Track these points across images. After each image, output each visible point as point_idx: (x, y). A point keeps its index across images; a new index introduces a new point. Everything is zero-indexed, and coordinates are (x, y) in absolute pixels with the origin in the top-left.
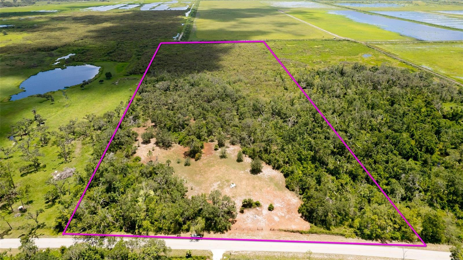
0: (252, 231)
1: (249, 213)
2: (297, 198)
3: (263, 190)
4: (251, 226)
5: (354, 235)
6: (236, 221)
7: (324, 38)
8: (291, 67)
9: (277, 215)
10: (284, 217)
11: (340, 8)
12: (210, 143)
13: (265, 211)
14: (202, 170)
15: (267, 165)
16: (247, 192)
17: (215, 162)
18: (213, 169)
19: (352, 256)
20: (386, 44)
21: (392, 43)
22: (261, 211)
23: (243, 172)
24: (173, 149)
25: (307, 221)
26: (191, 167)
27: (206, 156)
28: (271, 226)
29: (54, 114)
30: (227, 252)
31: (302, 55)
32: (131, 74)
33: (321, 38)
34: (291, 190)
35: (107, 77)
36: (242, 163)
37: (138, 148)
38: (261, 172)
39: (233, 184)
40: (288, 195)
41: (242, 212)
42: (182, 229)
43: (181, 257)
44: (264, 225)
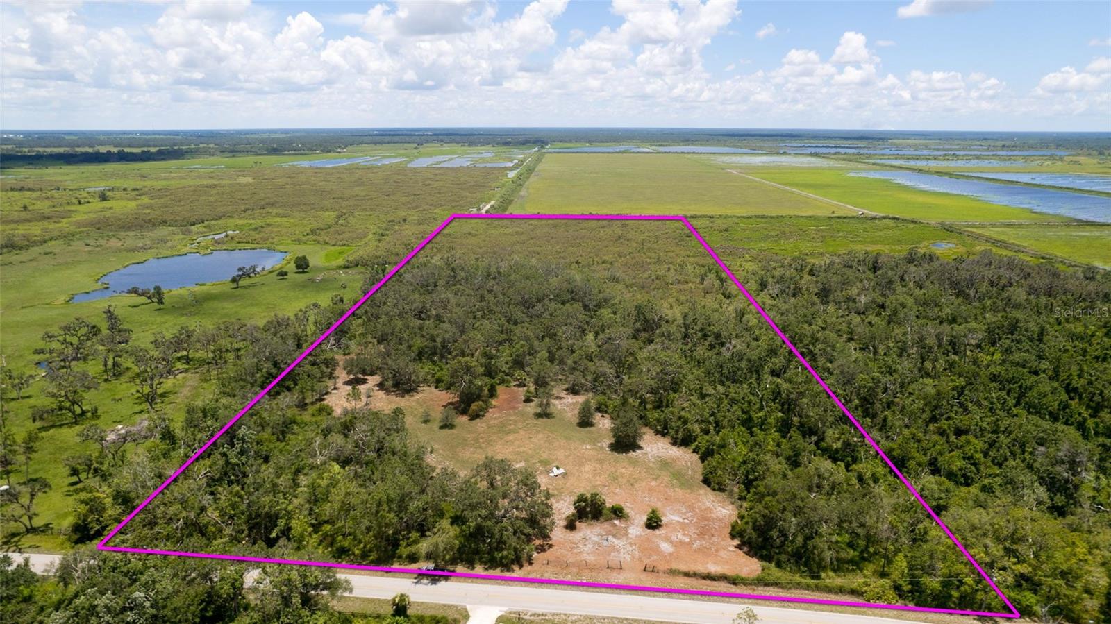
0: (591, 570)
1: (590, 532)
2: (731, 507)
3: (636, 486)
4: (591, 558)
5: (891, 594)
6: (551, 546)
7: (833, 215)
8: (746, 261)
9: (667, 539)
10: (690, 543)
11: (878, 167)
12: (516, 388)
13: (636, 528)
14: (482, 438)
15: (658, 437)
16: (594, 487)
17: (520, 425)
18: (511, 437)
20: (993, 225)
21: (1010, 225)
22: (626, 529)
23: (588, 447)
24: (417, 397)
25: (752, 557)
26: (454, 431)
27: (500, 412)
28: (647, 561)
29: (155, 326)
30: (510, 613)
31: (776, 241)
32: (357, 265)
33: (827, 213)
34: (717, 487)
35: (298, 267)
36: (592, 429)
37: (335, 391)
38: (640, 448)
39: (558, 468)
40: (708, 499)
41: (571, 526)
42: (398, 553)
43: (378, 617)
44: (627, 559)
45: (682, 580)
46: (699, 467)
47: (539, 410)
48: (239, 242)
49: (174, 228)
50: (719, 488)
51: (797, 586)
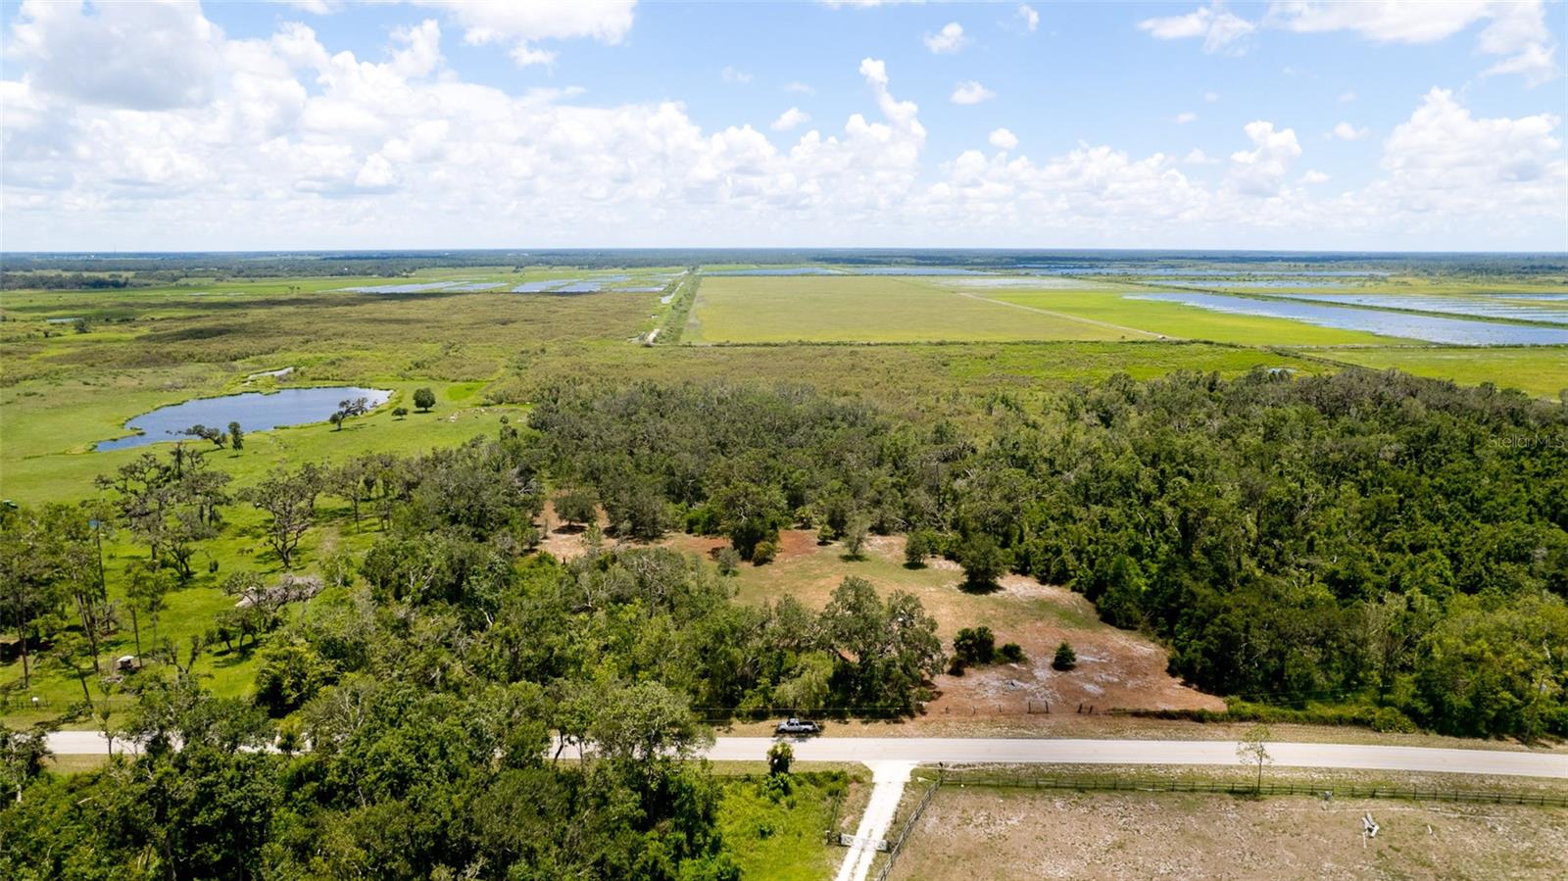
0: (1008, 716)
1: (983, 679)
2: (1152, 645)
3: (1019, 627)
4: (1002, 704)
5: (1406, 720)
6: (940, 694)
7: (1125, 340)
8: (1036, 391)
9: (1091, 681)
10: (1122, 683)
11: (1158, 289)
12: (799, 530)
13: (1044, 673)
14: (782, 585)
15: (1018, 576)
17: (827, 569)
18: (822, 582)
19: (1420, 773)
20: (1335, 349)
21: (1355, 349)
22: (1030, 672)
23: (932, 589)
24: (668, 543)
25: (1209, 692)
26: (741, 578)
27: (792, 557)
28: (1076, 703)
29: (240, 476)
30: (925, 766)
31: (1064, 369)
32: (500, 403)
33: (1116, 339)
34: (1125, 624)
35: (419, 404)
36: (925, 570)
37: (546, 541)
38: (1000, 588)
40: (1119, 640)
41: (957, 671)
42: (737, 709)
43: (748, 779)
44: (1051, 702)
45: (1132, 721)
46: (1089, 605)
47: (847, 552)
48: (314, 379)
49: (208, 364)
50: (1127, 624)
51: (1283, 719)
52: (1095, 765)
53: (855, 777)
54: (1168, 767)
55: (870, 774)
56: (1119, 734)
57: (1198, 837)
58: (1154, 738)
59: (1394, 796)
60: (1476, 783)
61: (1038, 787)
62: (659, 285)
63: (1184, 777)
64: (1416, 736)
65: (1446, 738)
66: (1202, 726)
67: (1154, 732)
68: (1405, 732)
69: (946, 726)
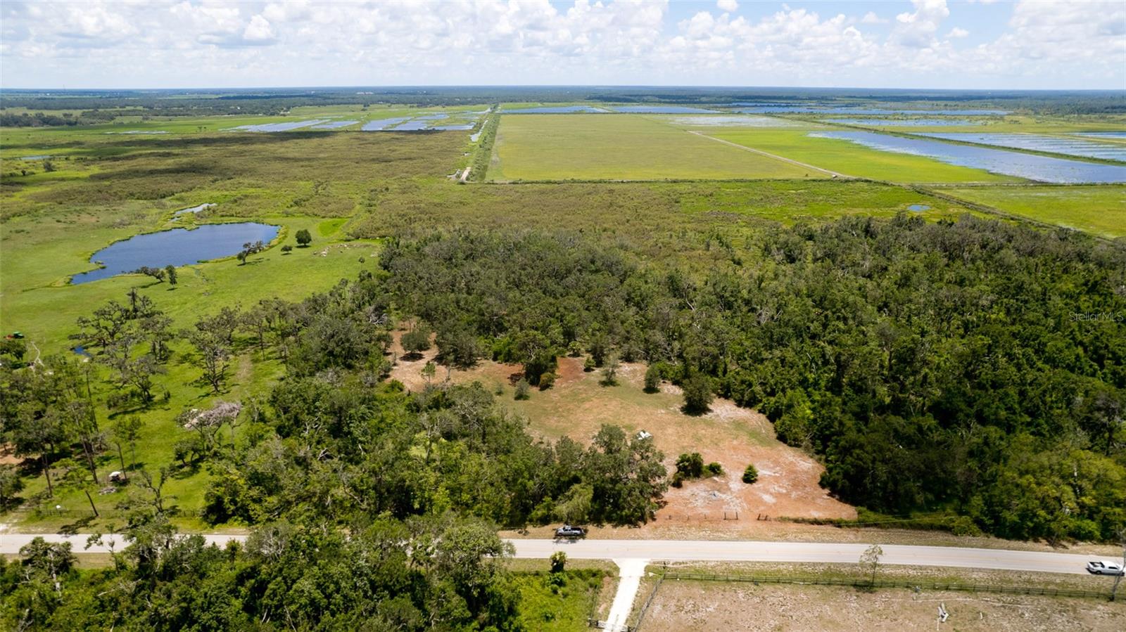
0: (711, 521)
1: (695, 490)
2: (811, 460)
3: (721, 445)
4: (707, 512)
5: (975, 528)
6: (666, 503)
7: (808, 178)
8: (742, 227)
9: (767, 492)
10: (788, 495)
11: (835, 128)
12: (571, 358)
13: (736, 484)
14: (560, 407)
15: (722, 399)
16: (683, 447)
17: (591, 394)
18: (587, 405)
19: (980, 570)
20: (958, 187)
21: (974, 187)
22: (727, 484)
23: (663, 411)
24: (481, 369)
25: (846, 502)
26: (531, 401)
27: (566, 381)
28: (757, 512)
29: (177, 307)
30: (654, 563)
31: (763, 206)
32: (358, 238)
33: (801, 177)
34: (793, 443)
35: (300, 241)
36: (658, 394)
37: (395, 368)
38: (710, 410)
39: (644, 432)
40: (788, 454)
41: (677, 485)
42: (529, 516)
43: (537, 574)
44: (739, 510)
45: (794, 526)
46: (770, 426)
47: (604, 378)
48: (222, 216)
49: (145, 202)
50: (795, 443)
51: (894, 525)
52: (766, 563)
53: (607, 572)
54: (814, 564)
55: (617, 569)
56: (783, 537)
57: (830, 622)
58: (807, 541)
59: (961, 589)
60: (1015, 578)
61: (728, 581)
62: (469, 123)
63: (825, 573)
64: (981, 538)
65: (1001, 540)
66: (839, 531)
67: (806, 536)
68: (974, 536)
69: (669, 530)
